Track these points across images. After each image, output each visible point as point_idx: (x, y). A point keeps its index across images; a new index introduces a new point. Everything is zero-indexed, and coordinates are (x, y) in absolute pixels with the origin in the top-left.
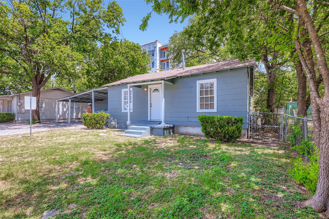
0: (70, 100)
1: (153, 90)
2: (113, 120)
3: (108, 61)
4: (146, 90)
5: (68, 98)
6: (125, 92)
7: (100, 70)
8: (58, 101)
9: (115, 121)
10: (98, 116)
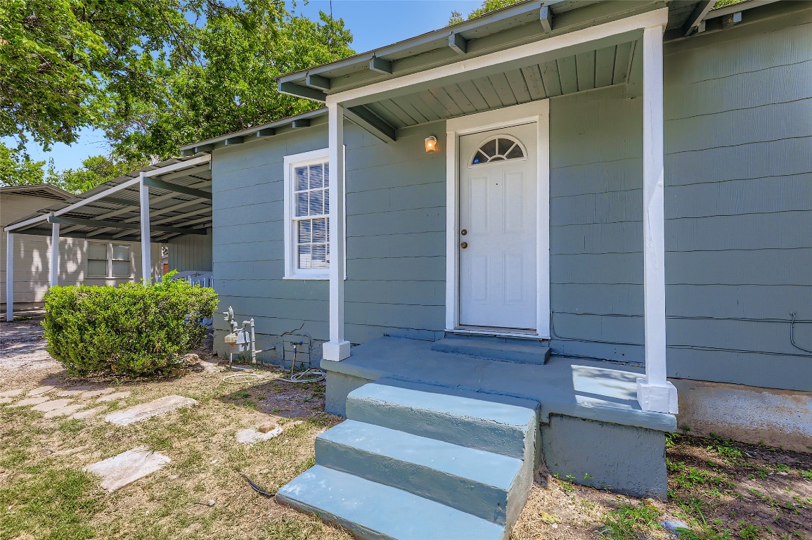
0: (55, 227)
1: (475, 146)
2: (236, 324)
3: (228, 82)
4: (430, 145)
5: (47, 217)
6: (300, 171)
7: (197, 123)
8: (11, 232)
9: (247, 328)
10: (141, 305)
